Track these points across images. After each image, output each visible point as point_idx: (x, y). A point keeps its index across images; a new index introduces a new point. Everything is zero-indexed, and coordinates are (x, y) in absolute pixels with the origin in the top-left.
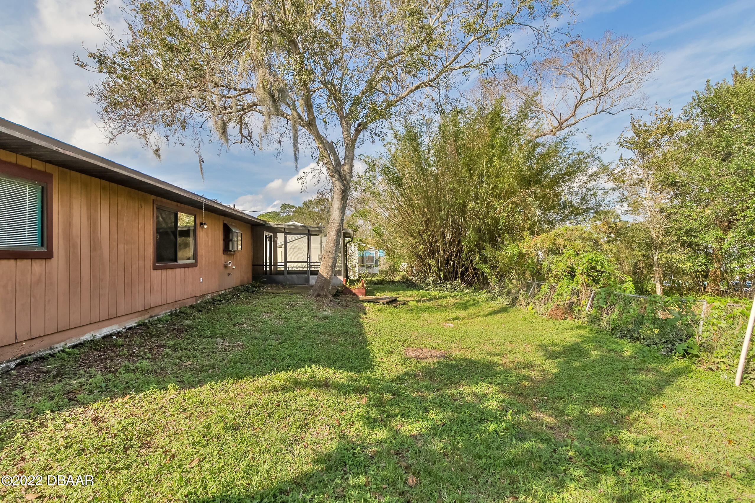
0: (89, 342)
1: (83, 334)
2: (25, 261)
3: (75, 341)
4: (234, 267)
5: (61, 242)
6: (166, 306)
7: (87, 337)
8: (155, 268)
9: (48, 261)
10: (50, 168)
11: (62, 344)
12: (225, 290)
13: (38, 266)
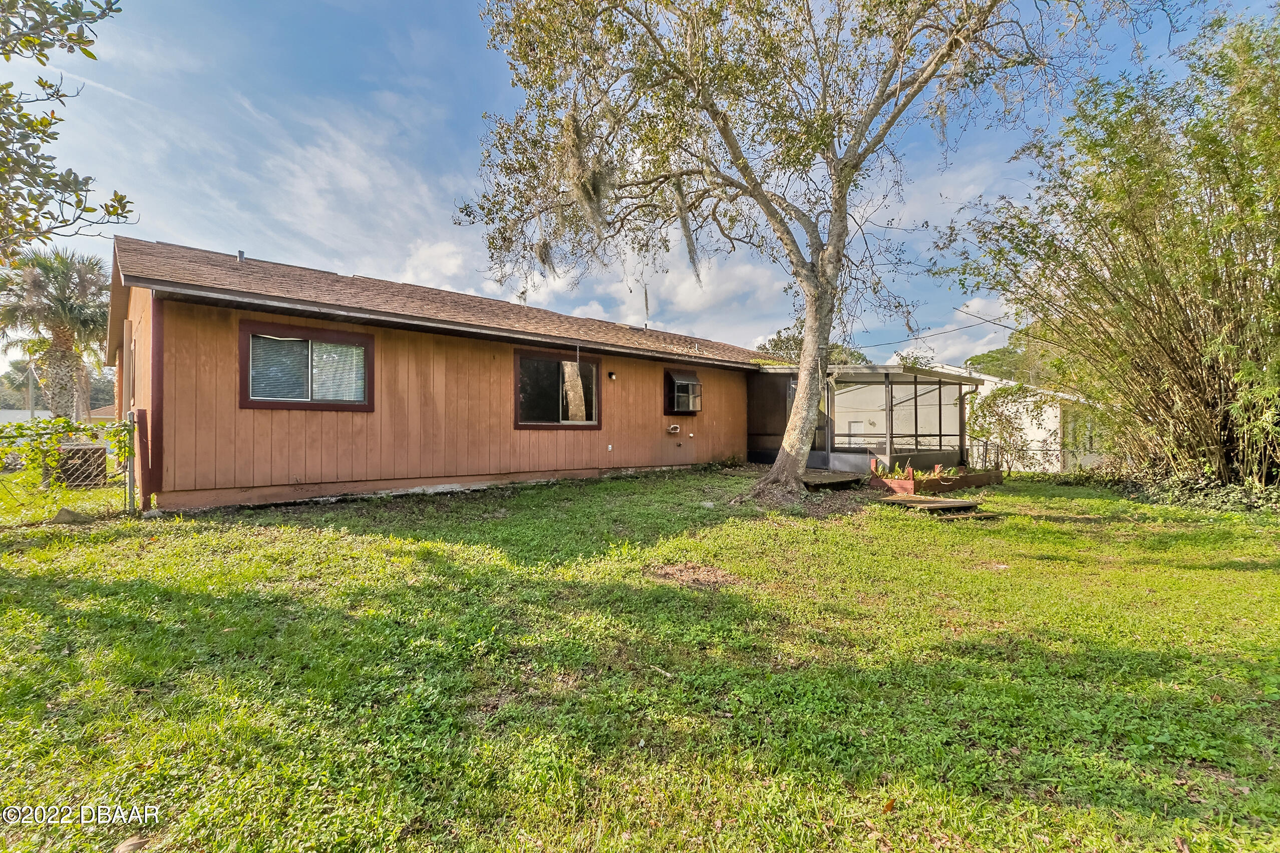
0: (417, 495)
1: (413, 487)
2: (346, 413)
3: (401, 492)
4: (691, 435)
5: (384, 397)
6: (539, 474)
7: (418, 490)
8: (517, 427)
9: (370, 414)
10: (371, 330)
11: (387, 491)
12: (672, 466)
13: (359, 419)
